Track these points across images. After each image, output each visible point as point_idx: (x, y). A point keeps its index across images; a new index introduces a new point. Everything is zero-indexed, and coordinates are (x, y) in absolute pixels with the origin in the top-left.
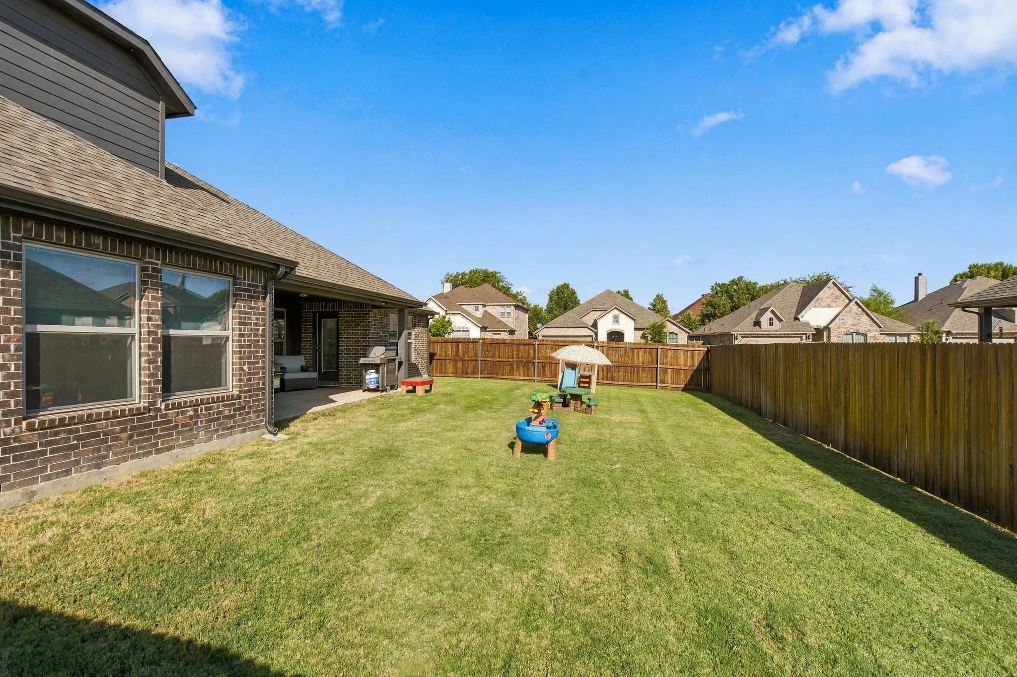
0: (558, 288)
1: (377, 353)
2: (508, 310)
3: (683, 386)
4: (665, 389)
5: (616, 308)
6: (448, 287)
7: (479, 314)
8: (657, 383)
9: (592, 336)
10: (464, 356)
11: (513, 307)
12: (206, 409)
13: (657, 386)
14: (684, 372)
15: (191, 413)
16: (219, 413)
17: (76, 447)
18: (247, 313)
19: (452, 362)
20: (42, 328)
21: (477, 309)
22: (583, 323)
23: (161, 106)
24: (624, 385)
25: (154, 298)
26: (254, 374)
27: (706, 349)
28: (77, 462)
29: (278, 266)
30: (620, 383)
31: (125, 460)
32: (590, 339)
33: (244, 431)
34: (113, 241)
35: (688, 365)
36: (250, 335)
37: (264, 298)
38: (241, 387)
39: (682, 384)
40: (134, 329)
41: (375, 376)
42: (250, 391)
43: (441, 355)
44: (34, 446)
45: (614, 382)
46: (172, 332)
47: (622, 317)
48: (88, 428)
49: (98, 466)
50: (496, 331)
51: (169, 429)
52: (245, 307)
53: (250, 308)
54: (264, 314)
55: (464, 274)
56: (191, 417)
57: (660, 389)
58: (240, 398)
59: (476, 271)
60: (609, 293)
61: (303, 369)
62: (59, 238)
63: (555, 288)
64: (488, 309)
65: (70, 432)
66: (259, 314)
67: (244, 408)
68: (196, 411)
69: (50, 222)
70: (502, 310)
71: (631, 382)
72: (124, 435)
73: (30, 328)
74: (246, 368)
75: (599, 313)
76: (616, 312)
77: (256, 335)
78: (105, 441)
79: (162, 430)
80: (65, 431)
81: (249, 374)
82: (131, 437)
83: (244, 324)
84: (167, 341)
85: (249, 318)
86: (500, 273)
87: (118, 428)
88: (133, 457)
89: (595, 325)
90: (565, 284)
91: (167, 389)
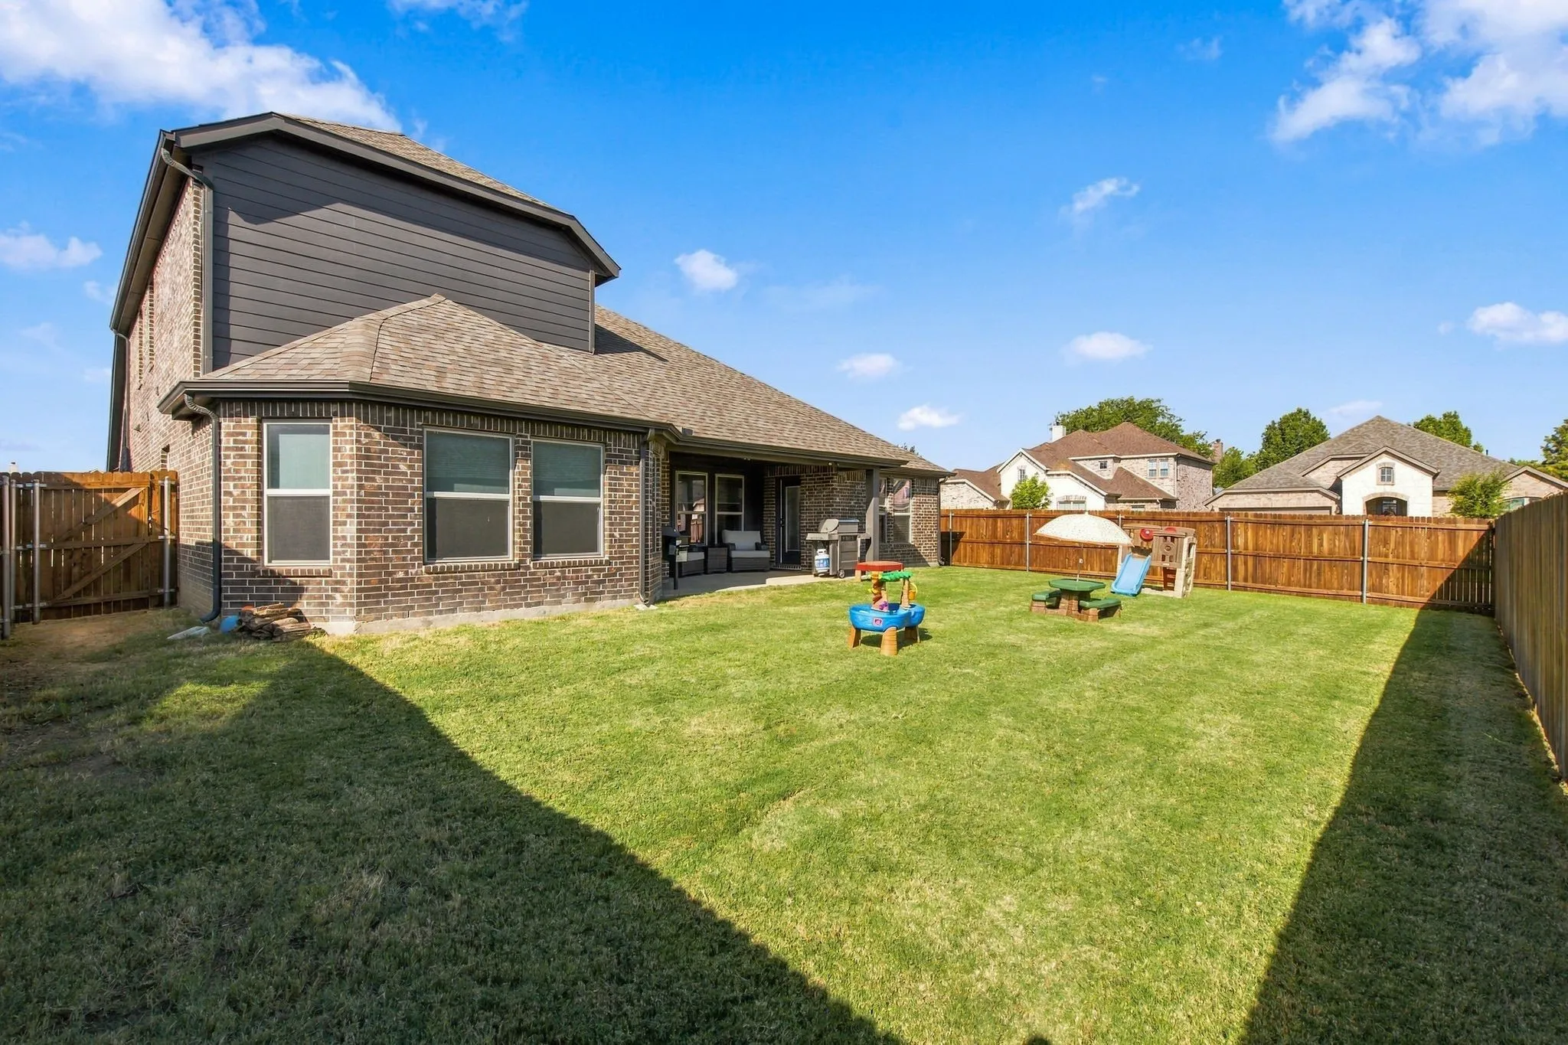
0: (1285, 420)
1: (830, 527)
2: (1162, 465)
3: (1425, 600)
4: (1382, 604)
5: (1386, 452)
6: (1059, 433)
7: (1107, 475)
8: (1362, 590)
9: (1329, 508)
10: (1004, 537)
11: (1172, 460)
12: (574, 572)
13: (1362, 596)
14: (1429, 572)
15: (558, 574)
16: (588, 577)
17: (460, 591)
18: (619, 479)
19: (987, 546)
20: (437, 494)
21: (1103, 466)
22: (1306, 484)
23: (590, 276)
24: (1290, 593)
25: (523, 467)
26: (627, 541)
27: (1486, 527)
28: (461, 604)
29: (648, 429)
30: (1279, 587)
31: (499, 608)
32: (1327, 512)
33: (614, 598)
34: (496, 421)
35: (1440, 556)
36: (622, 502)
37: (637, 464)
38: (611, 553)
39: (1423, 596)
40: (509, 497)
41: (826, 556)
42: (620, 558)
43: (971, 536)
44: (430, 586)
45: (1267, 586)
46: (543, 498)
47: (1401, 470)
48: (469, 577)
49: (479, 610)
50: (1136, 502)
51: (538, 586)
52: (615, 473)
53: (621, 474)
54: (638, 480)
55: (1091, 410)
56: (558, 578)
57: (1368, 602)
58: (610, 564)
59: (1110, 404)
60: (1380, 424)
61: (758, 547)
62: (448, 422)
63: (1277, 420)
64: (1124, 464)
65: (456, 578)
66: (632, 480)
67: (614, 575)
68: (563, 572)
69: (441, 411)
70: (1153, 465)
71: (1305, 586)
72: (498, 587)
73: (428, 495)
74: (617, 534)
75: (1346, 464)
76: (1385, 459)
77: (628, 502)
78: (482, 590)
79: (531, 587)
80: (452, 577)
81: (620, 541)
82: (504, 588)
83: (616, 490)
84: (537, 506)
85: (620, 485)
86: (1159, 401)
87: (493, 580)
88: (506, 607)
89: (1337, 488)
90: (1300, 411)
91: (538, 550)
